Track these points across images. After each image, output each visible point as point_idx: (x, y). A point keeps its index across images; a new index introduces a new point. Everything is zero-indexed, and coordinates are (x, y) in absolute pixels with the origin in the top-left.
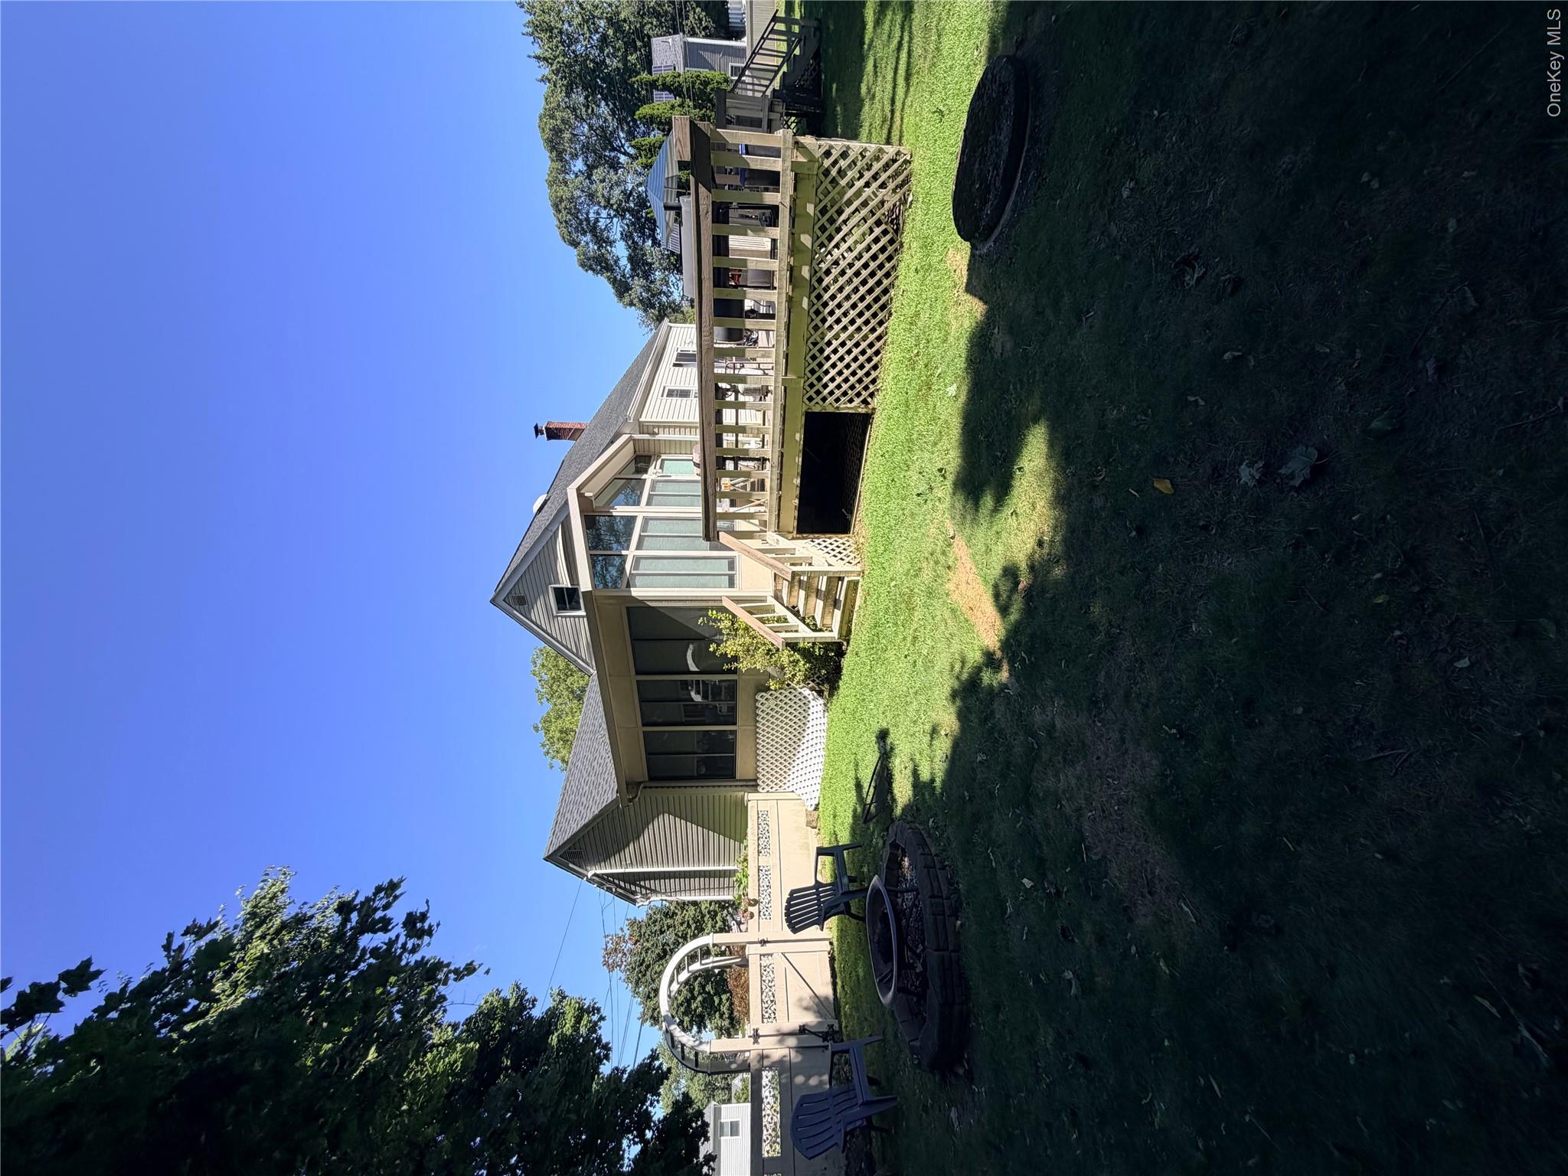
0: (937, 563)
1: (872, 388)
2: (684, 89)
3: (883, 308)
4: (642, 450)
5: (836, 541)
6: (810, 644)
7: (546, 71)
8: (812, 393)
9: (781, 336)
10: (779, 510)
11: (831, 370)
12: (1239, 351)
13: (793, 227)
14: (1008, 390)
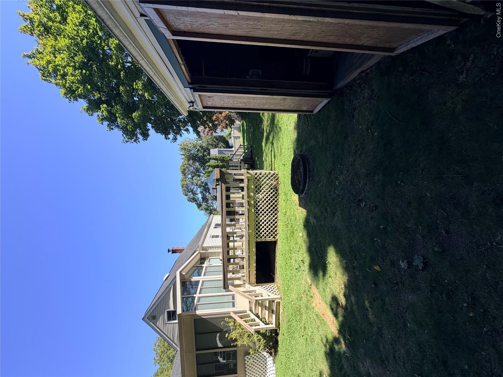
0: (307, 295)
1: (276, 233)
2: (218, 159)
3: (276, 210)
4: (203, 256)
5: (270, 286)
6: (265, 331)
7: (183, 157)
8: (257, 236)
9: (246, 220)
10: (249, 275)
11: (262, 229)
12: (384, 225)
13: (248, 191)
14: (318, 235)
